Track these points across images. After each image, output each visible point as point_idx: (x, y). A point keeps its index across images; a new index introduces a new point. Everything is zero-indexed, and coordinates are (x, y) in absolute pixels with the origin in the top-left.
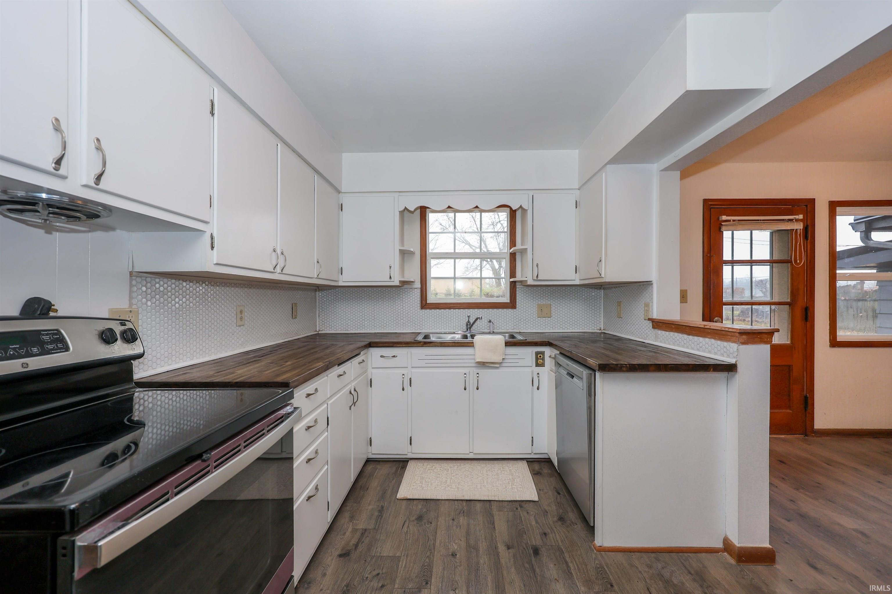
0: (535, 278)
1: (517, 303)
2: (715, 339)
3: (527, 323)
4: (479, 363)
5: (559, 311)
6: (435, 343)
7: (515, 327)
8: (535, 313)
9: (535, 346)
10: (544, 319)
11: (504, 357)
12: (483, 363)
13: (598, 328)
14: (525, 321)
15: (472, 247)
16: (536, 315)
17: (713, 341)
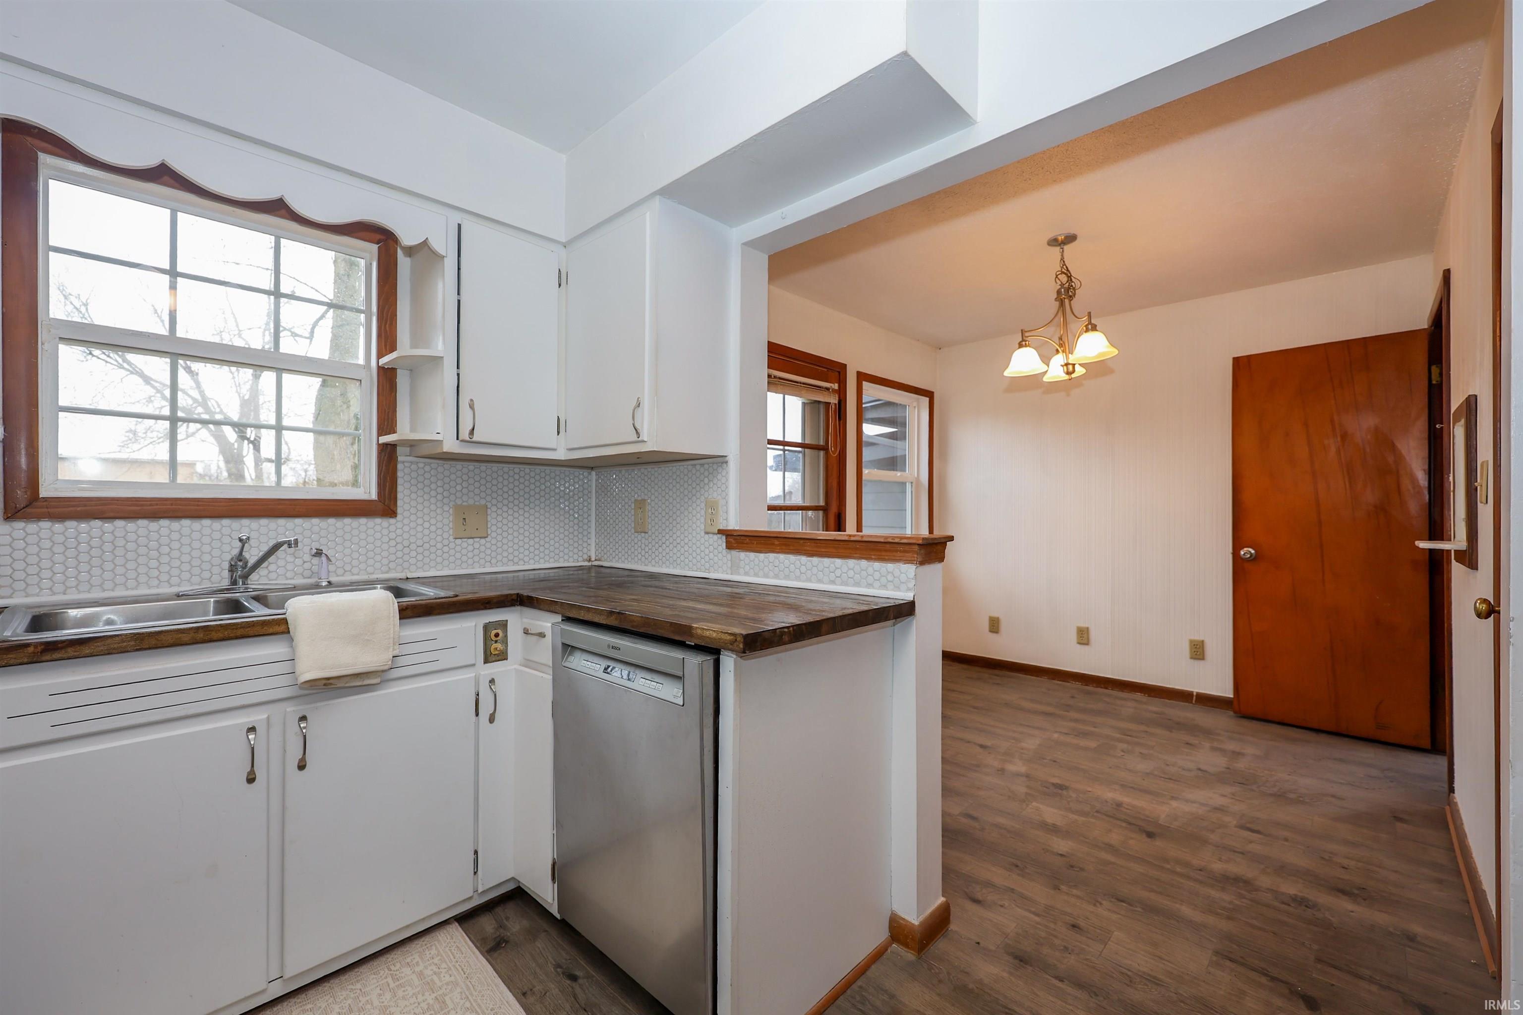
0: (465, 435)
1: (399, 503)
2: (868, 558)
3: (426, 553)
4: (312, 684)
5: (505, 521)
6: (109, 641)
7: (392, 565)
8: (446, 528)
9: (486, 608)
10: (471, 541)
11: (396, 653)
12: (324, 682)
13: (585, 557)
14: (420, 550)
15: (152, 382)
16: (451, 532)
17: (864, 563)
